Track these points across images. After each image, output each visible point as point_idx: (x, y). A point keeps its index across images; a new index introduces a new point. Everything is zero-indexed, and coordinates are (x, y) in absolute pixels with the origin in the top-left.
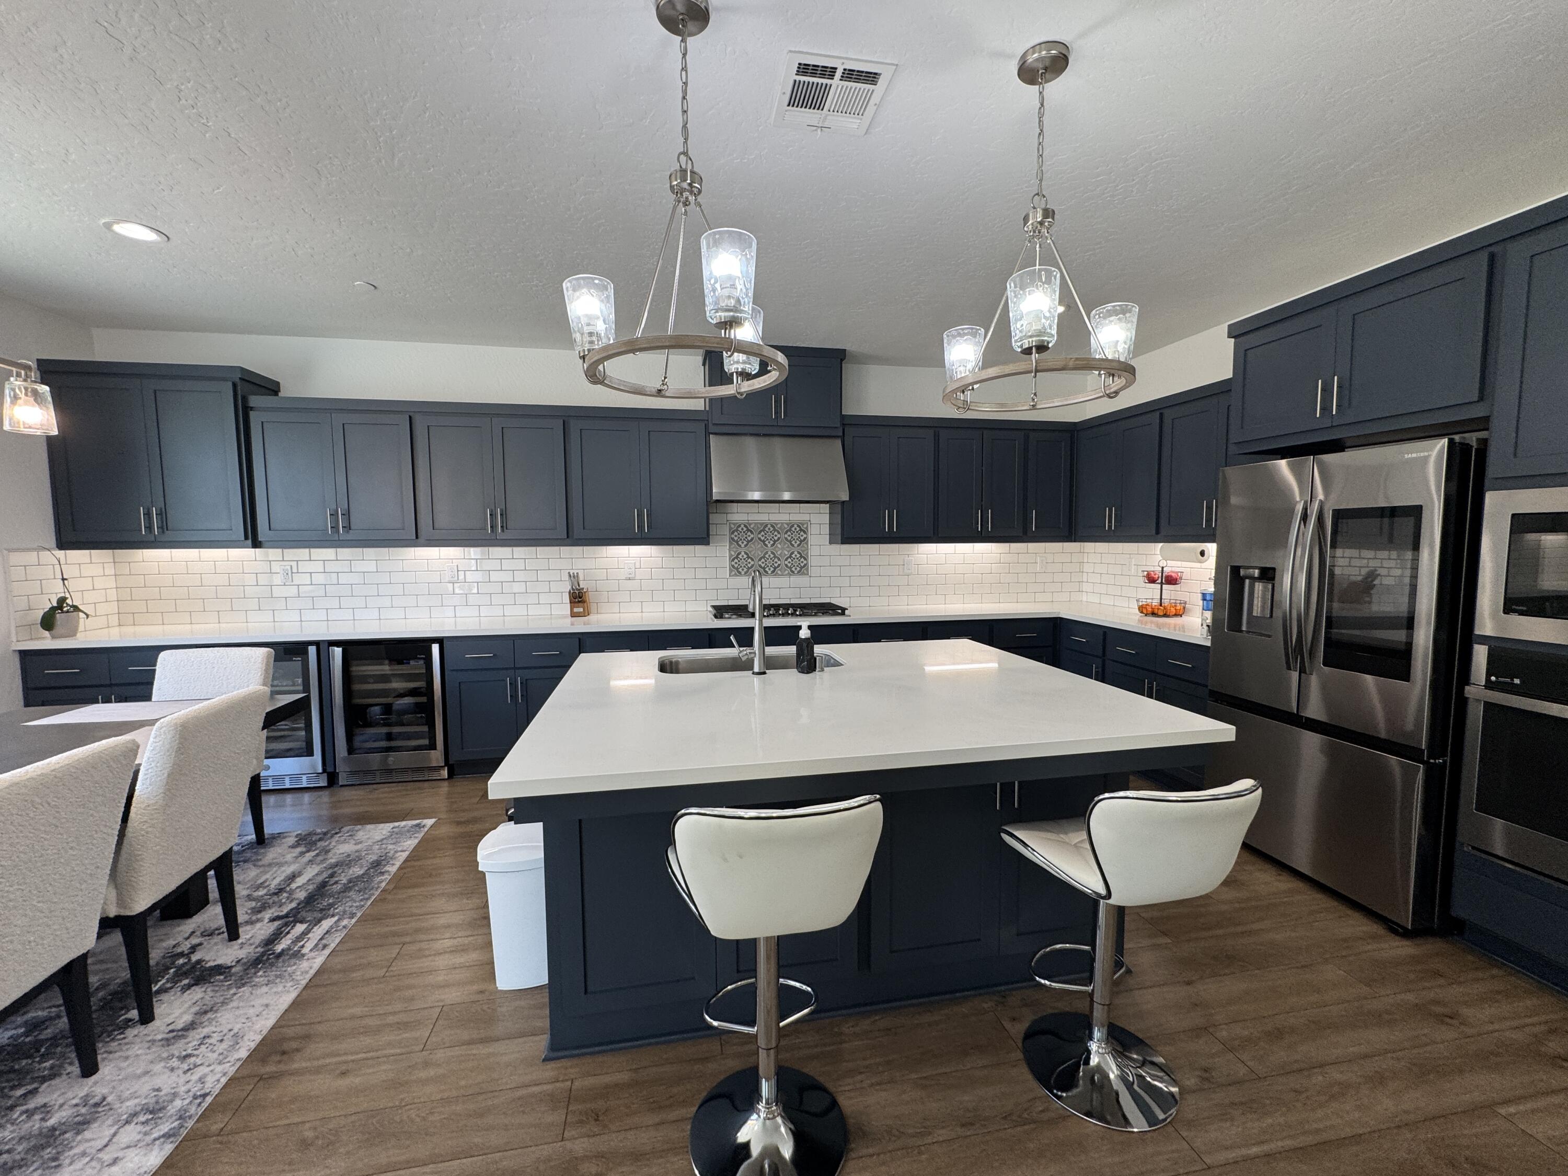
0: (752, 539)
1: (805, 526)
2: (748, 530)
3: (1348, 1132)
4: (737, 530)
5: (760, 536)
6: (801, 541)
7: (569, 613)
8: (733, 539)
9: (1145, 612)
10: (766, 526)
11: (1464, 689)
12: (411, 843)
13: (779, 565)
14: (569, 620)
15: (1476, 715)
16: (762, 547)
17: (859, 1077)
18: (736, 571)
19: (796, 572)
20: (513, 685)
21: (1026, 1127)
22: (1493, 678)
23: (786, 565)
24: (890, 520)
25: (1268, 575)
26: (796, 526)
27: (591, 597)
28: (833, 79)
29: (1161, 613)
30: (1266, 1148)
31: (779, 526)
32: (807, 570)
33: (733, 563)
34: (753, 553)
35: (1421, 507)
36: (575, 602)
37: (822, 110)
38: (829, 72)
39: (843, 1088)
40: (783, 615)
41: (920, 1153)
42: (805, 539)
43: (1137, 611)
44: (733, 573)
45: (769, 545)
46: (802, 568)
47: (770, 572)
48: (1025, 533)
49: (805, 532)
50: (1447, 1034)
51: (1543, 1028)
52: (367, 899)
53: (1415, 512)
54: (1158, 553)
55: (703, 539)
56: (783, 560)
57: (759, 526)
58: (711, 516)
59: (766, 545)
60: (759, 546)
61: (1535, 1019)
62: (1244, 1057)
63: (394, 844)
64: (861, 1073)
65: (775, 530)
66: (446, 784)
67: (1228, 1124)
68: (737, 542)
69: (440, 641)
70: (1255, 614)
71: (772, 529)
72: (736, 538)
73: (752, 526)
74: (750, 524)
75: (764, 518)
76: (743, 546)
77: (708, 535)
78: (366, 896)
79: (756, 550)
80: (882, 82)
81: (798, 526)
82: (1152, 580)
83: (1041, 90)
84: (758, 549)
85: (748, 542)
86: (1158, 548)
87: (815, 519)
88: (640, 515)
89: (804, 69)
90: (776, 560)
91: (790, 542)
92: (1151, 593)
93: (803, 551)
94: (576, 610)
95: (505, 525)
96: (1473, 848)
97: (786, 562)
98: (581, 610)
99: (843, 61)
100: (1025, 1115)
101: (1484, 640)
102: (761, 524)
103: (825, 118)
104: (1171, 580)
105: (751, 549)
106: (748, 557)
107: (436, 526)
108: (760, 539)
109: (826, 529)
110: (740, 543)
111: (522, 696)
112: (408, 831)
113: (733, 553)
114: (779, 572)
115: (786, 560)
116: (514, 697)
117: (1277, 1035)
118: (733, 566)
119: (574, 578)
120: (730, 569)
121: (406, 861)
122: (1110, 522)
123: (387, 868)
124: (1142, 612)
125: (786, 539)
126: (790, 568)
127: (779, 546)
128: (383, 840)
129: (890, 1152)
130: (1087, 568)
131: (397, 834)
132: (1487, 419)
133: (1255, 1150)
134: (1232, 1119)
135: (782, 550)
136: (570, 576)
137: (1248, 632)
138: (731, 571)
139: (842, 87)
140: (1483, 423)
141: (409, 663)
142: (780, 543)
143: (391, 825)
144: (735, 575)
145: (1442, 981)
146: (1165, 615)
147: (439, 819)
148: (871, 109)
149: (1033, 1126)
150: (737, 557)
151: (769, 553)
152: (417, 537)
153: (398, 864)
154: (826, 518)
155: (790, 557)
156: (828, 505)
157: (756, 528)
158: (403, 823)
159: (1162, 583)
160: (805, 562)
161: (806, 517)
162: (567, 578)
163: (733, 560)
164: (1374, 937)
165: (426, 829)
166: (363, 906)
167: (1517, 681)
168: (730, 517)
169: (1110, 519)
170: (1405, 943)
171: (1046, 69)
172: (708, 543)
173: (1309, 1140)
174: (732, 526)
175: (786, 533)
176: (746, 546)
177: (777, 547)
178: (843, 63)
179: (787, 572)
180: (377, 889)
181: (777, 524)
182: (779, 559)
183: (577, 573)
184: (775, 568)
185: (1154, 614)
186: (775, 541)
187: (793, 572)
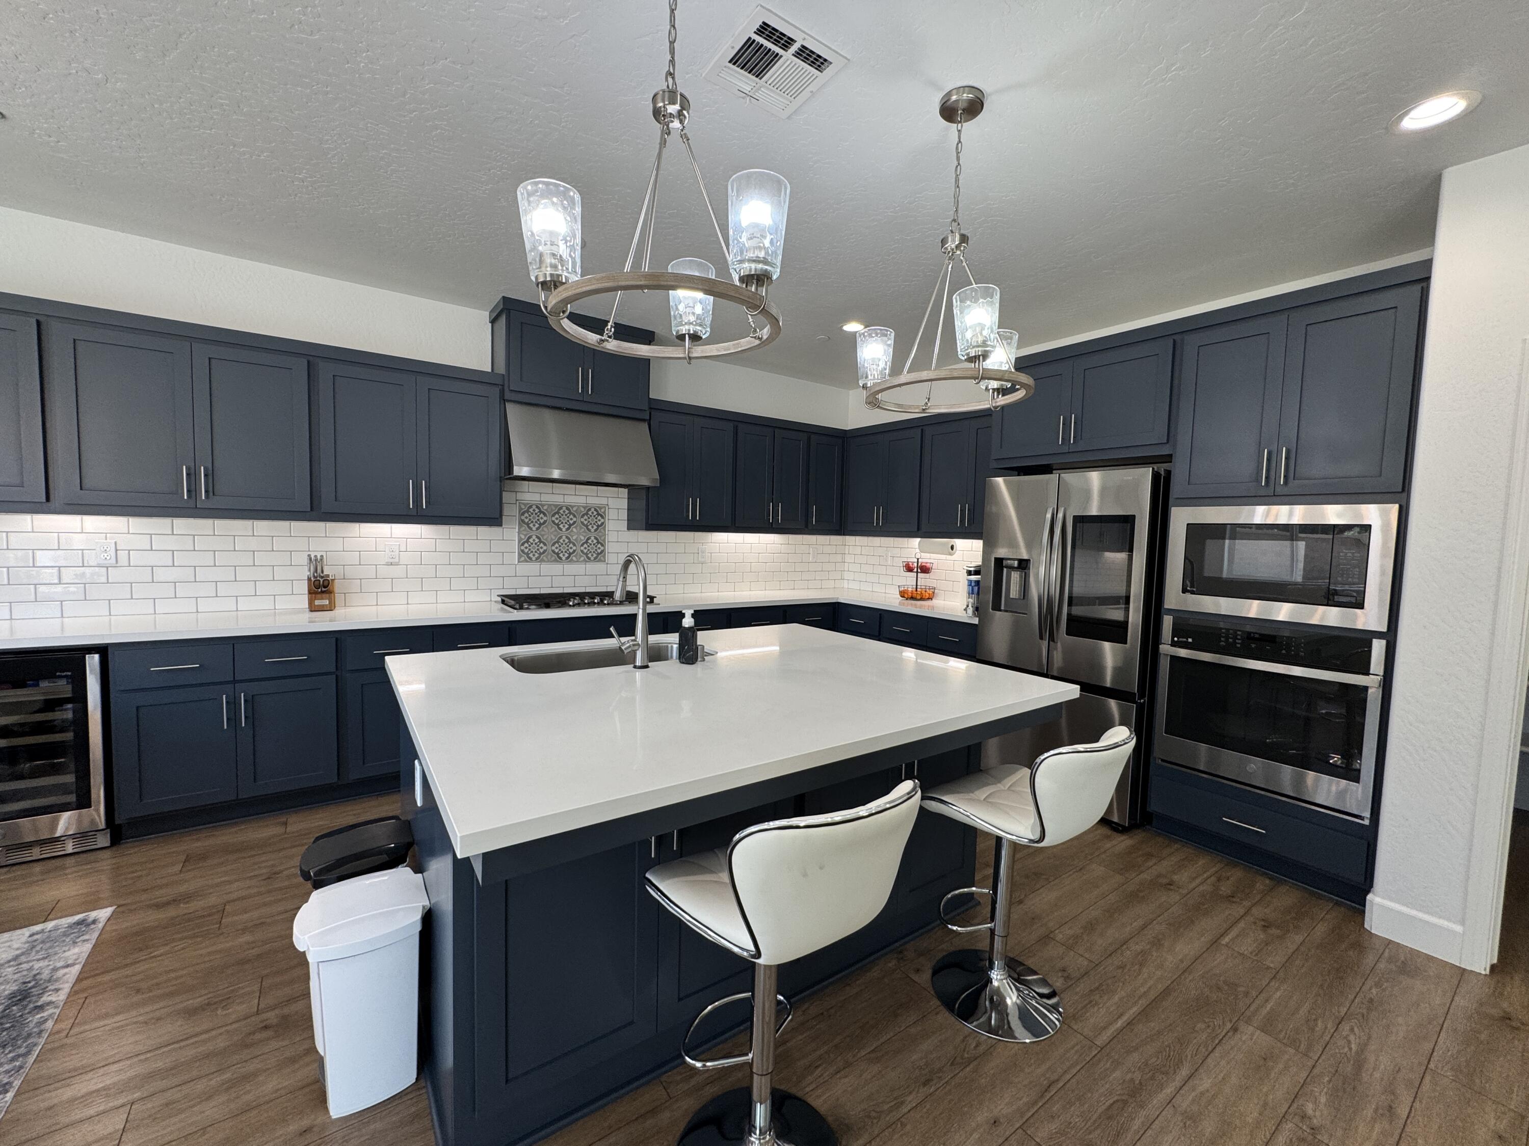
0: (545, 522)
1: (603, 510)
2: (541, 512)
3: (1160, 987)
4: (528, 511)
5: (554, 519)
6: (598, 526)
7: (307, 606)
8: (523, 521)
9: (906, 596)
10: (561, 508)
11: (1158, 648)
12: (80, 951)
13: (574, 551)
14: (308, 615)
15: (1164, 666)
16: (556, 530)
17: (818, 1072)
18: (525, 556)
19: (592, 559)
20: (233, 704)
21: (971, 1066)
22: (1176, 639)
23: (582, 551)
24: (693, 509)
25: (1024, 565)
26: (593, 510)
27: (337, 587)
28: (786, 51)
29: (919, 597)
30: (1125, 1018)
31: (575, 509)
32: (604, 557)
33: (523, 548)
34: (545, 537)
35: (1134, 516)
36: (316, 593)
37: (760, 79)
38: (786, 42)
39: (807, 1089)
40: (589, 604)
41: (903, 1125)
42: (602, 524)
43: (899, 596)
44: (523, 559)
45: (564, 529)
46: (598, 554)
47: (564, 558)
48: (807, 526)
49: (602, 517)
50: (1174, 897)
51: (1213, 879)
52: (28, 1053)
53: (1129, 520)
54: (917, 546)
55: (494, 519)
56: (578, 545)
57: (554, 508)
58: (504, 493)
59: (561, 529)
60: (553, 529)
61: (1208, 873)
62: (1080, 952)
63: (44, 958)
64: (817, 1067)
65: (570, 513)
66: (107, 854)
67: (1096, 1008)
68: (528, 524)
69: (102, 650)
70: (1011, 596)
71: (567, 512)
72: (527, 520)
73: (545, 507)
74: (543, 505)
75: (558, 499)
76: (534, 529)
77: (501, 515)
78: (22, 1050)
79: (549, 533)
80: (829, 71)
81: (596, 510)
82: (909, 569)
83: (959, 128)
84: (552, 533)
85: (541, 524)
86: (916, 541)
87: (612, 503)
88: (417, 488)
89: (765, 30)
90: (571, 545)
91: (587, 526)
92: (909, 581)
93: (600, 537)
94: (317, 602)
95: (211, 489)
96: (1162, 760)
97: (582, 548)
98: (326, 602)
99: (807, 37)
100: (966, 1055)
101: (1170, 611)
102: (556, 506)
103: (759, 89)
104: (925, 570)
105: (543, 533)
106: (540, 542)
107: (87, 483)
108: (553, 522)
109: (624, 515)
110: (531, 525)
111: (246, 717)
112: (65, 934)
113: (523, 537)
114: (574, 559)
115: (582, 545)
116: (234, 719)
117: (1090, 927)
118: (523, 551)
119: (316, 563)
120: (519, 553)
121: (79, 980)
122: (878, 519)
123: (45, 998)
124: (904, 597)
125: (582, 523)
126: (586, 554)
127: (574, 530)
128: (16, 958)
129: (878, 1136)
130: (848, 559)
131: (43, 942)
132: (1171, 456)
133: (1120, 1024)
134: (1097, 1004)
135: (578, 535)
136: (310, 559)
137: (1006, 611)
138: (520, 556)
139: (792, 62)
140: (1168, 458)
141: (37, 685)
142: (576, 527)
143: (26, 932)
144: (525, 561)
145: (1154, 861)
146: (922, 599)
147: (119, 906)
148: (805, 94)
149: (975, 1063)
150: (527, 541)
151: (564, 537)
152: (48, 499)
153: (66, 988)
154: (624, 504)
155: (586, 542)
156: (627, 490)
157: (549, 510)
158: (50, 925)
159: (917, 572)
160: (602, 548)
161: (603, 501)
162: (305, 561)
163: (523, 544)
164: (1108, 837)
165: (101, 925)
166: (21, 1067)
167: (1190, 640)
168: (520, 496)
169: (877, 515)
170: (1123, 837)
171: (963, 110)
172: (500, 525)
173: (1143, 1002)
174: (523, 507)
175: (582, 517)
176: (537, 529)
177: (572, 531)
178: (804, 39)
179: (582, 559)
180: (40, 1033)
181: (573, 507)
182: (574, 545)
183: (322, 556)
184: (570, 554)
185: (912, 598)
186: (570, 525)
187: (589, 558)
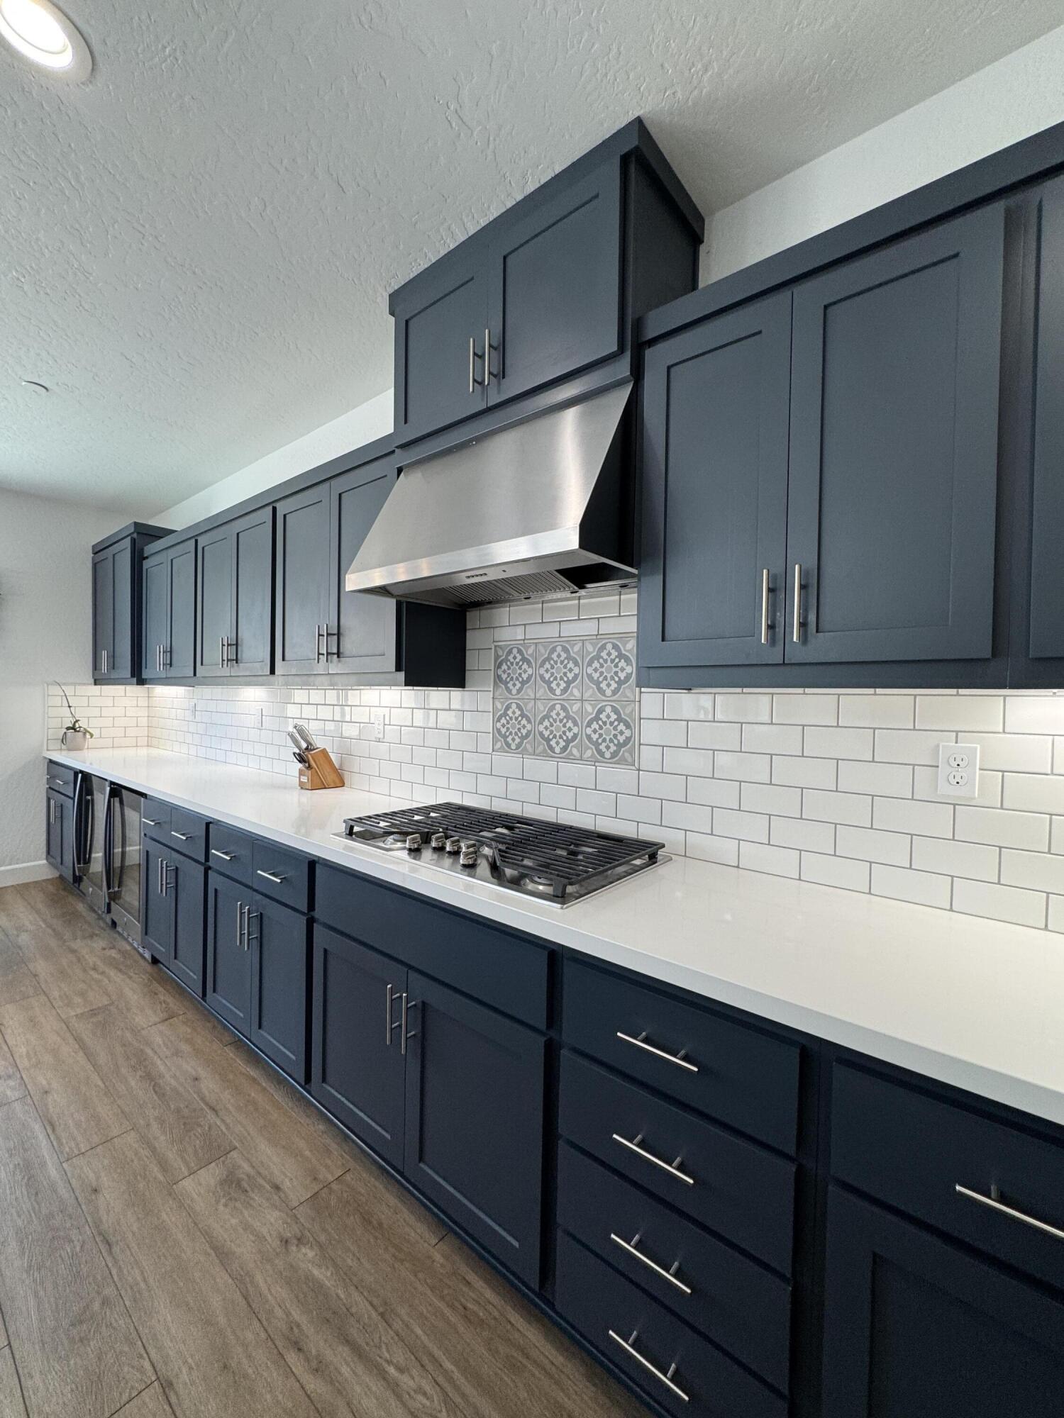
0: (530, 678)
1: (628, 646)
2: (524, 660)
4: (506, 661)
5: (542, 671)
6: (620, 683)
8: (499, 678)
10: (555, 650)
13: (575, 736)
16: (546, 694)
18: (503, 741)
19: (608, 755)
23: (589, 738)
26: (609, 647)
31: (576, 649)
32: (631, 752)
33: (498, 726)
34: (530, 707)
42: (628, 677)
44: (498, 745)
45: (558, 692)
46: (620, 746)
47: (557, 750)
49: (627, 661)
56: (582, 724)
57: (540, 651)
59: (553, 692)
60: (542, 692)
65: (569, 658)
68: (506, 684)
71: (562, 656)
72: (504, 677)
73: (531, 651)
74: (527, 648)
75: (550, 633)
76: (514, 691)
77: (466, 667)
79: (536, 699)
81: (615, 647)
84: (539, 699)
85: (524, 683)
90: (570, 724)
91: (598, 683)
93: (624, 707)
94: (302, 778)
95: (236, 657)
97: (589, 731)
102: (546, 646)
105: (523, 699)
106: (523, 715)
107: (203, 661)
108: (542, 678)
110: (510, 685)
113: (499, 706)
114: (576, 752)
115: (589, 725)
118: (498, 732)
120: (493, 736)
125: (589, 677)
126: (597, 744)
127: (575, 692)
135: (582, 702)
138: (494, 741)
142: (580, 687)
144: (501, 750)
150: (505, 714)
151: (558, 708)
152: (194, 675)
155: (597, 718)
157: (536, 654)
160: (627, 733)
163: (499, 720)
168: (497, 634)
174: (500, 653)
175: (590, 663)
176: (519, 691)
177: (572, 694)
179: (589, 753)
181: (573, 645)
182: (576, 723)
184: (568, 742)
186: (569, 683)
187: (601, 754)
